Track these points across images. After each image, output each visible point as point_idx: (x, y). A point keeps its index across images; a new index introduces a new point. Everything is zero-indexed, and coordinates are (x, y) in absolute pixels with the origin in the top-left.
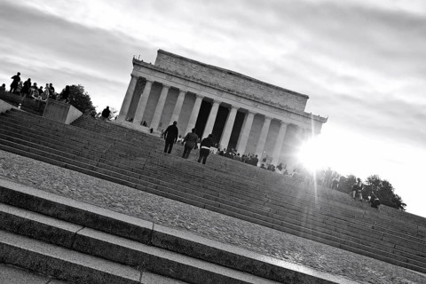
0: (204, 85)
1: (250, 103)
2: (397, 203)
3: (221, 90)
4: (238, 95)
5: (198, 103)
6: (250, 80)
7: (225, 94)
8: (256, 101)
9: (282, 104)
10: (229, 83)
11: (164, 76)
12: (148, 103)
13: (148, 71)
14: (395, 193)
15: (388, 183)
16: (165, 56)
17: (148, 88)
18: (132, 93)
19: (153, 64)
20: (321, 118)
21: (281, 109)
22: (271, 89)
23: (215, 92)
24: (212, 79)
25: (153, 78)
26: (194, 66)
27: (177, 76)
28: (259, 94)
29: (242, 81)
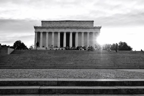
0: (59, 28)
1: (76, 29)
2: (130, 49)
3: (65, 28)
4: (71, 28)
5: (59, 35)
6: (74, 21)
7: (67, 29)
8: (77, 28)
9: (86, 26)
10: (67, 25)
11: (46, 29)
12: (43, 40)
13: (40, 29)
14: (128, 45)
15: (125, 43)
16: (44, 22)
17: (41, 35)
18: (37, 38)
19: (41, 26)
20: (100, 27)
21: (86, 28)
22: (81, 22)
23: (64, 29)
24: (62, 25)
25: (42, 31)
26: (54, 23)
27: (50, 28)
28: (78, 25)
29: (71, 23)
